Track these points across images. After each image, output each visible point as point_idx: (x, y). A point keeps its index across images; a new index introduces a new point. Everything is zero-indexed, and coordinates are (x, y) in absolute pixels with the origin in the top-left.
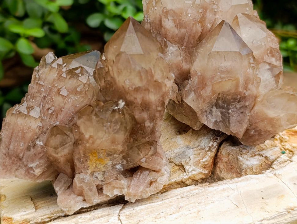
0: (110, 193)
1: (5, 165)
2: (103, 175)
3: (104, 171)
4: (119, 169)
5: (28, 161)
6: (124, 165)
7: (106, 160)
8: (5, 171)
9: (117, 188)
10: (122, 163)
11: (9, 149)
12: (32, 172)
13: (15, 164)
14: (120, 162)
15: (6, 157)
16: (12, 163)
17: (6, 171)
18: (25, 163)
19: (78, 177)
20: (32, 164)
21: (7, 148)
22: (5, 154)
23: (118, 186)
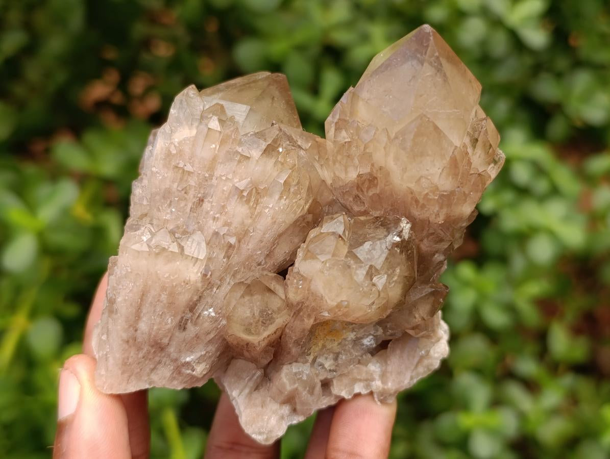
0: (346, 392)
1: (128, 364)
2: (336, 359)
3: (337, 351)
4: (367, 346)
5: (180, 351)
6: (379, 337)
7: (344, 331)
8: (126, 375)
9: (360, 380)
10: (375, 333)
11: (136, 330)
12: (189, 372)
13: (150, 359)
14: (372, 333)
15: (130, 347)
16: (143, 357)
17: (130, 376)
18: (174, 355)
19: (288, 371)
20: (189, 356)
21: (131, 329)
22: (128, 342)
23: (364, 376)
